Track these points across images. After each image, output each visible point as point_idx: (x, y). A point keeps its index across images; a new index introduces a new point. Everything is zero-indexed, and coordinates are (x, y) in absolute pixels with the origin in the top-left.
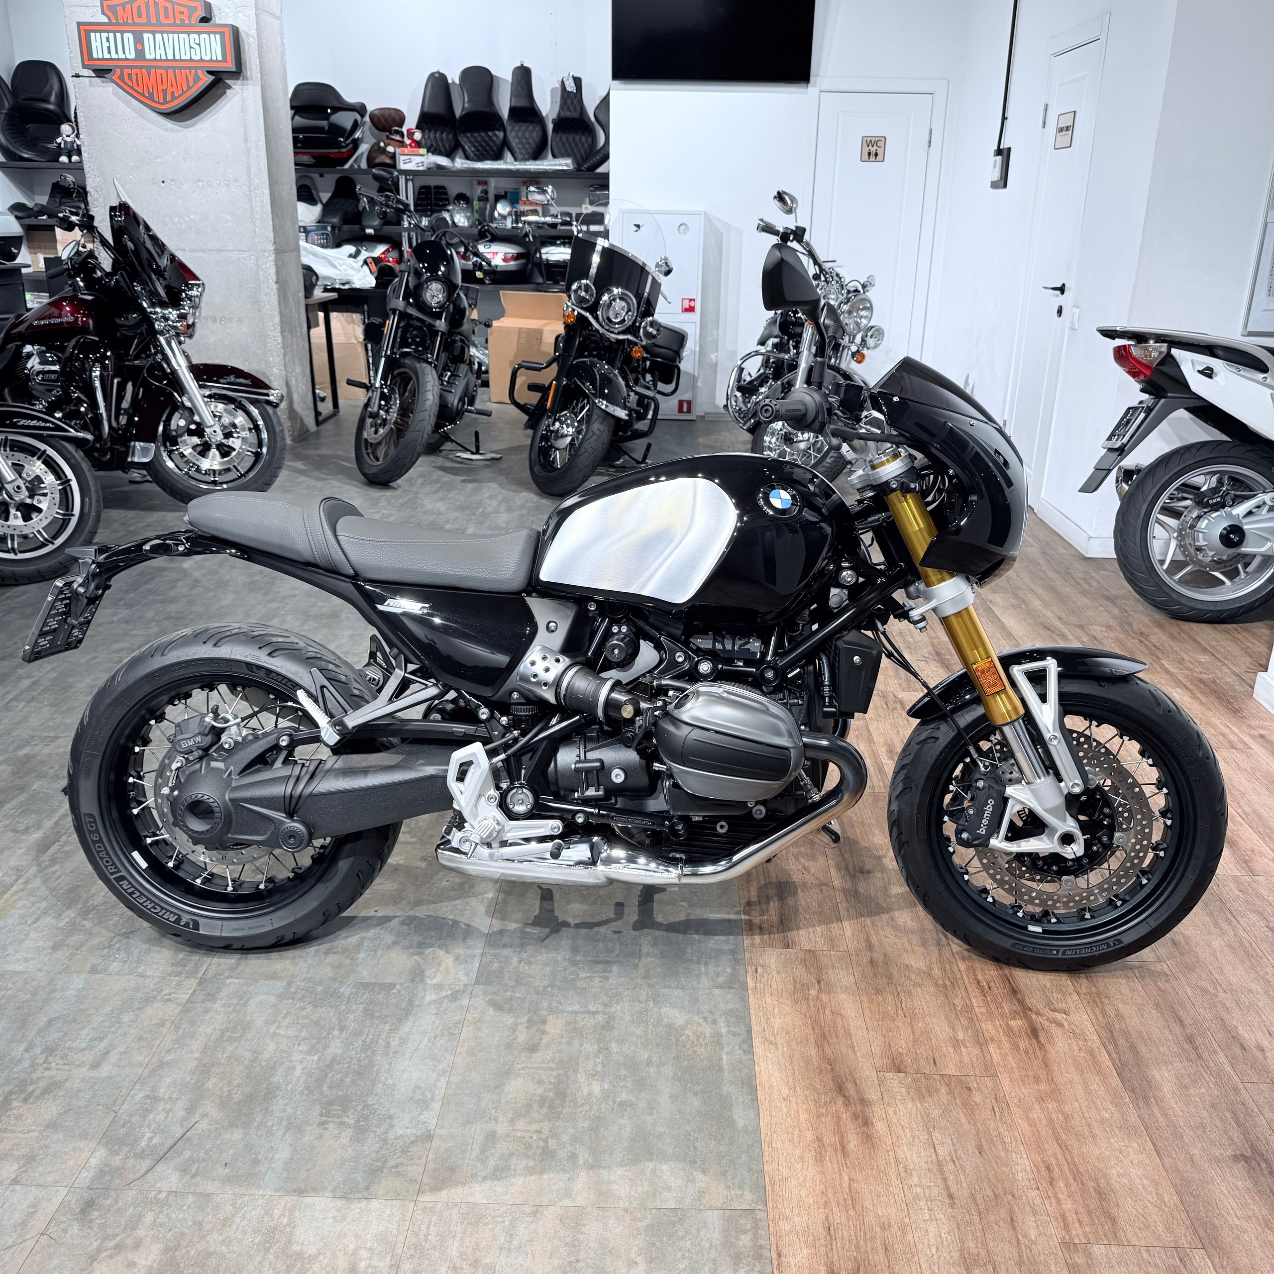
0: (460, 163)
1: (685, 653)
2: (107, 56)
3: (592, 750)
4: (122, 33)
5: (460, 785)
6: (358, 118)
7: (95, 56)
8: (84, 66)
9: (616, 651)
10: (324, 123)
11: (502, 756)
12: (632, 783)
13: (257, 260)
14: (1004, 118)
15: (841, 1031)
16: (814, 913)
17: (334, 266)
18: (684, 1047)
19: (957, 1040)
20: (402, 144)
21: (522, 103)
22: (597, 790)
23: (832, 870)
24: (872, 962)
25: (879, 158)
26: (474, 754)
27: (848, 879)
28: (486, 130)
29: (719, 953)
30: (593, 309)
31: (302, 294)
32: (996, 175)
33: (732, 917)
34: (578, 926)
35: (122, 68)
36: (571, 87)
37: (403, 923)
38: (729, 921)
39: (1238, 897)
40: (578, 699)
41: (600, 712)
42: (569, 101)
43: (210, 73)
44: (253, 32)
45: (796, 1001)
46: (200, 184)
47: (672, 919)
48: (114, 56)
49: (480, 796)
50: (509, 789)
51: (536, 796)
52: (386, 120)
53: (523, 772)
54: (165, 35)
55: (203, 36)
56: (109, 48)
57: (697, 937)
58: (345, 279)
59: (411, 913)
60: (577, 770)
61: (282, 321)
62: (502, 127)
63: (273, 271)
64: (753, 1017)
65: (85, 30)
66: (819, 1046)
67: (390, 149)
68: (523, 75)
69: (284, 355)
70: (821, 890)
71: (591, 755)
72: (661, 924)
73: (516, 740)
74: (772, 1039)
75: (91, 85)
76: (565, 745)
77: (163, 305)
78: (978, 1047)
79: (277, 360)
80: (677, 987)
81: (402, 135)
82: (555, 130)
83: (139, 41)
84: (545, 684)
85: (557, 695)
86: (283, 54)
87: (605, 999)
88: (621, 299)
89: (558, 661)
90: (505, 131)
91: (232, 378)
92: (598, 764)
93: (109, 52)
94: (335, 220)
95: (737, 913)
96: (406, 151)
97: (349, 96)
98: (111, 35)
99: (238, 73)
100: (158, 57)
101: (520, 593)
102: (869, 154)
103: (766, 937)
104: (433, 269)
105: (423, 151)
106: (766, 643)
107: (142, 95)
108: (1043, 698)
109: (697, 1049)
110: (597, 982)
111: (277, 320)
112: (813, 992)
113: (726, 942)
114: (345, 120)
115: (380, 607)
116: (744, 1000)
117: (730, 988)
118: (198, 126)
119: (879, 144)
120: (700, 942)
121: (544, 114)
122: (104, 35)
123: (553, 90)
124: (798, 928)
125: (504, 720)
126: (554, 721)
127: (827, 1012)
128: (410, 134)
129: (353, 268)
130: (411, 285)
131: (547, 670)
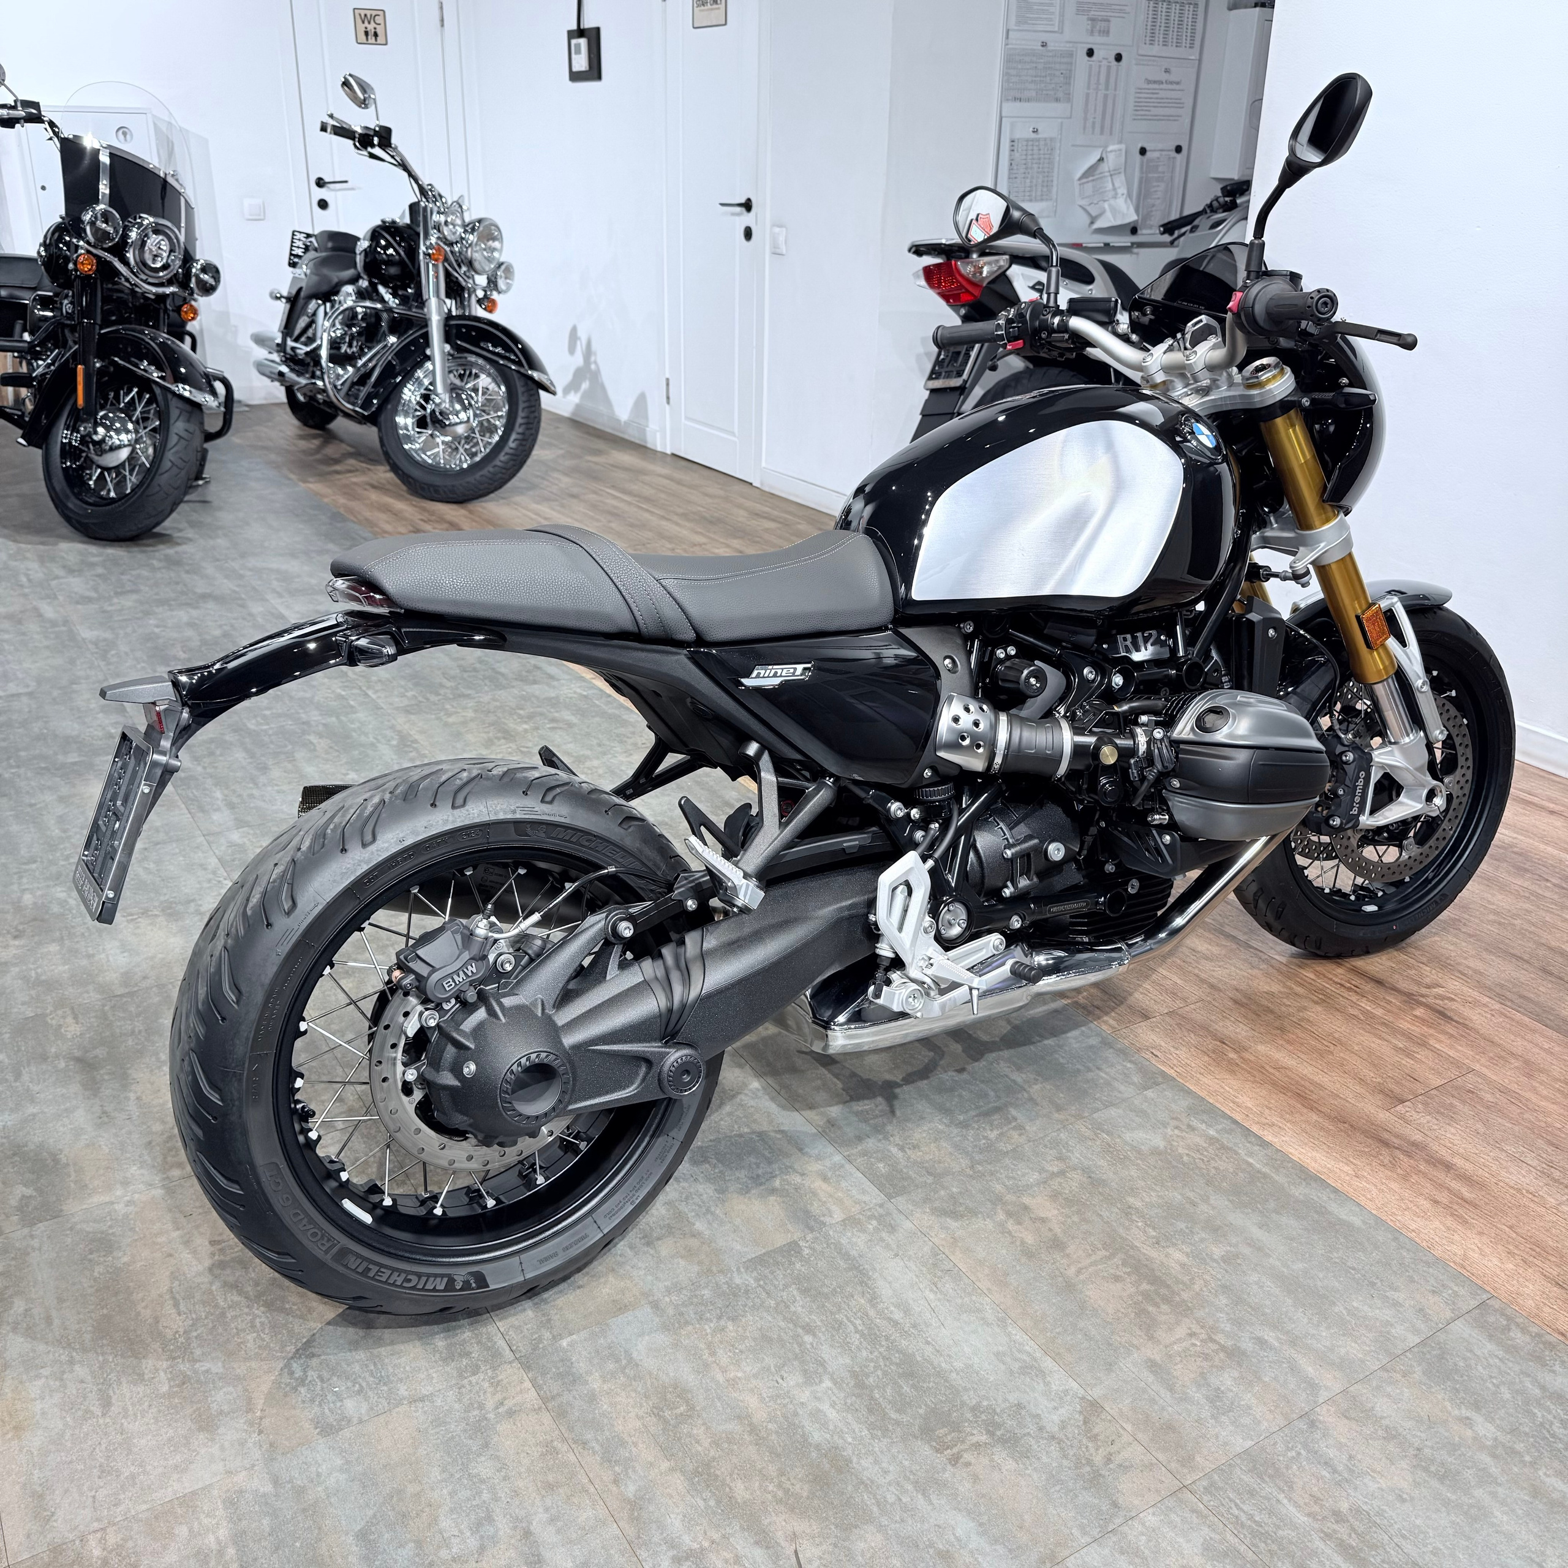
1: (1097, 666)
3: (1015, 826)
9: (1034, 681)
11: (930, 864)
15: (1307, 1084)
18: (1199, 1168)
19: (1403, 1050)
22: (1031, 878)
24: (1237, 1002)
25: (380, 39)
26: (910, 869)
29: (1094, 1051)
30: (119, 250)
32: (577, 63)
34: (907, 1080)
45: (1232, 1072)
49: (919, 929)
50: (937, 909)
51: (968, 906)
57: (1049, 1042)
64: (1218, 1106)
66: (1311, 1108)
71: (1019, 833)
74: (1265, 1121)
76: (982, 830)
78: (1424, 1048)
80: (1106, 1106)
84: (979, 746)
85: (990, 760)
87: (1052, 1152)
88: (156, 232)
89: (982, 709)
92: (1036, 841)
101: (887, 625)
102: (366, 33)
103: (1114, 1014)
108: (1405, 645)
109: (1214, 1164)
110: (1018, 1137)
112: (1233, 1056)
113: (1085, 1036)
115: (746, 682)
116: (1188, 1092)
117: (1156, 1084)
119: (379, 20)
120: (1060, 1046)
124: (1130, 994)
125: (916, 812)
127: (1271, 1070)
131: (977, 724)
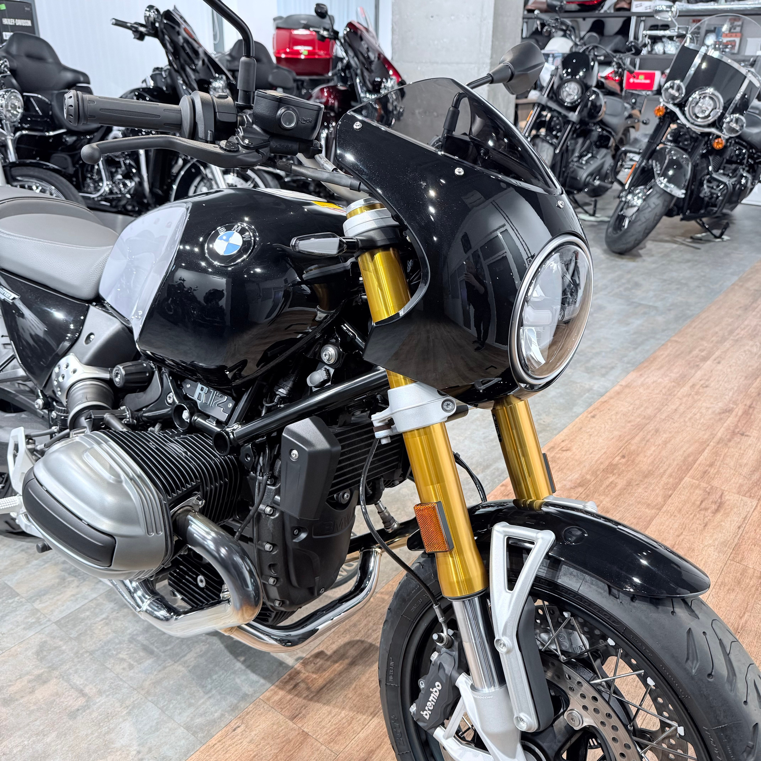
26: (17, 436)
30: (681, 106)
33: (289, 661)
46: (453, 18)
57: (239, 665)
80: (161, 708)
84: (60, 391)
88: (711, 98)
89: (75, 371)
95: (298, 659)
104: (574, 73)
108: (511, 583)
120: (235, 672)
125: (54, 414)
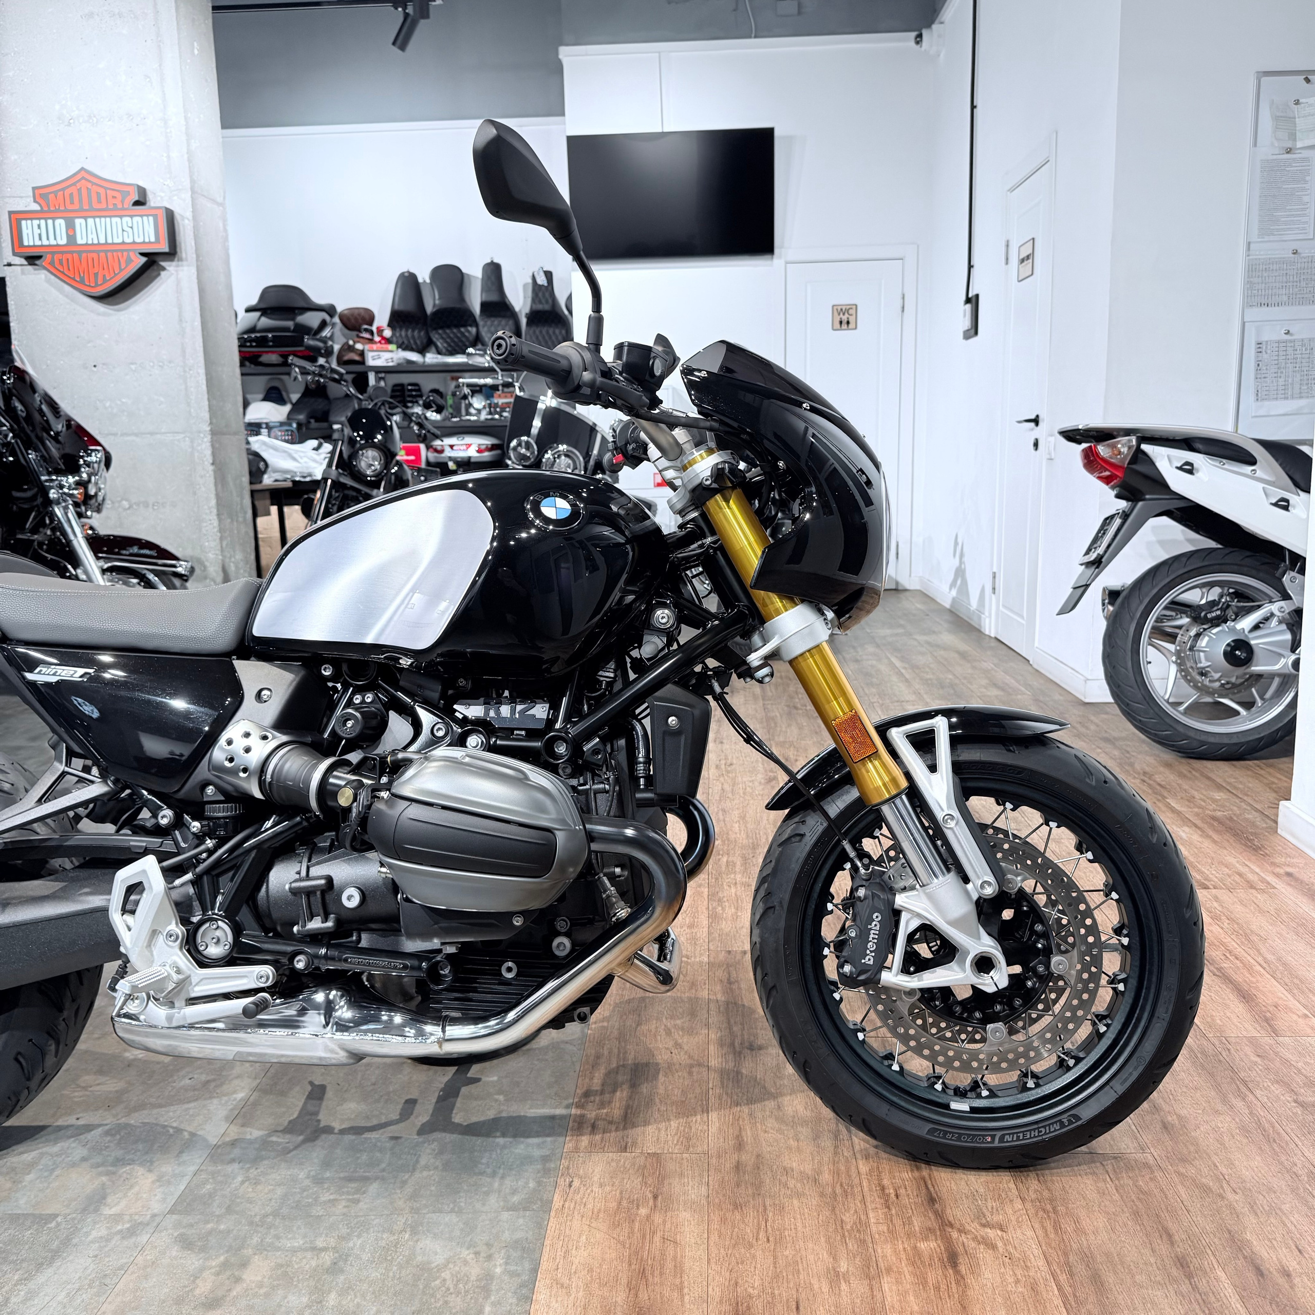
0: (431, 358)
1: (447, 725)
2: (38, 243)
3: (318, 863)
4: (54, 219)
5: (128, 918)
6: (327, 318)
7: (26, 243)
8: (15, 254)
9: (350, 724)
10: (290, 324)
11: (189, 876)
12: (373, 908)
13: (192, 442)
14: (970, 267)
15: (669, 1265)
16: (673, 1103)
17: (294, 459)
18: (433, 1296)
19: (837, 1274)
20: (371, 341)
21: (494, 297)
22: (325, 920)
23: (711, 1047)
24: (738, 1167)
25: (852, 325)
26: (144, 872)
27: (731, 1057)
28: (458, 326)
29: (528, 1160)
31: (246, 479)
32: (967, 324)
33: (559, 1111)
34: (342, 1132)
35: (53, 253)
36: (542, 280)
37: (107, 1133)
38: (553, 1118)
39: (1256, 1063)
40: (287, 788)
41: (313, 803)
42: (540, 295)
43: (143, 254)
44: (189, 214)
45: (615, 1225)
46: (133, 367)
47: (474, 1119)
48: (45, 242)
49: (154, 933)
50: (201, 923)
51: (237, 930)
52: (356, 319)
53: (220, 898)
54: (97, 220)
55: (136, 219)
56: (40, 235)
57: (501, 1141)
58: (306, 471)
59: (123, 1120)
60: (295, 892)
61: (218, 504)
62: (475, 323)
63: (208, 452)
64: (546, 1250)
65: (16, 219)
66: (632, 1288)
67: (359, 346)
68: (494, 271)
69: (221, 539)
70: (690, 1073)
71: (316, 871)
72: (459, 1125)
73: (211, 852)
74: (565, 1281)
75: (23, 273)
76: (282, 861)
77: (58, 472)
78: (866, 1282)
79: (213, 544)
80: (452, 1211)
81: (372, 333)
82: (528, 324)
83: (70, 227)
84: (245, 770)
85: (261, 784)
86: (226, 239)
87: (344, 1231)
88: (567, 456)
89: (265, 738)
90: (477, 326)
91: (135, 550)
92: (323, 882)
93: (40, 239)
94: (301, 417)
95: (567, 1107)
96: (375, 347)
97: (318, 298)
98: (43, 222)
99: (172, 253)
100: (90, 242)
101: (228, 654)
102: (841, 323)
103: (598, 1137)
104: (369, 437)
105: (392, 347)
106: (555, 707)
107: (74, 279)
108: (933, 768)
109: (450, 1298)
110: (340, 1208)
111: (213, 502)
112: (643, 1211)
113: (539, 1146)
114: (312, 319)
115: (29, 676)
116: (541, 1227)
117: (525, 1209)
118: (131, 309)
119: (850, 312)
120: (504, 1147)
121: (517, 309)
122: (36, 222)
123: (525, 286)
124: (646, 1123)
125: (196, 826)
126: (268, 824)
127: (657, 1239)
128: (380, 331)
129: (315, 461)
130: (345, 455)
131: (248, 750)
